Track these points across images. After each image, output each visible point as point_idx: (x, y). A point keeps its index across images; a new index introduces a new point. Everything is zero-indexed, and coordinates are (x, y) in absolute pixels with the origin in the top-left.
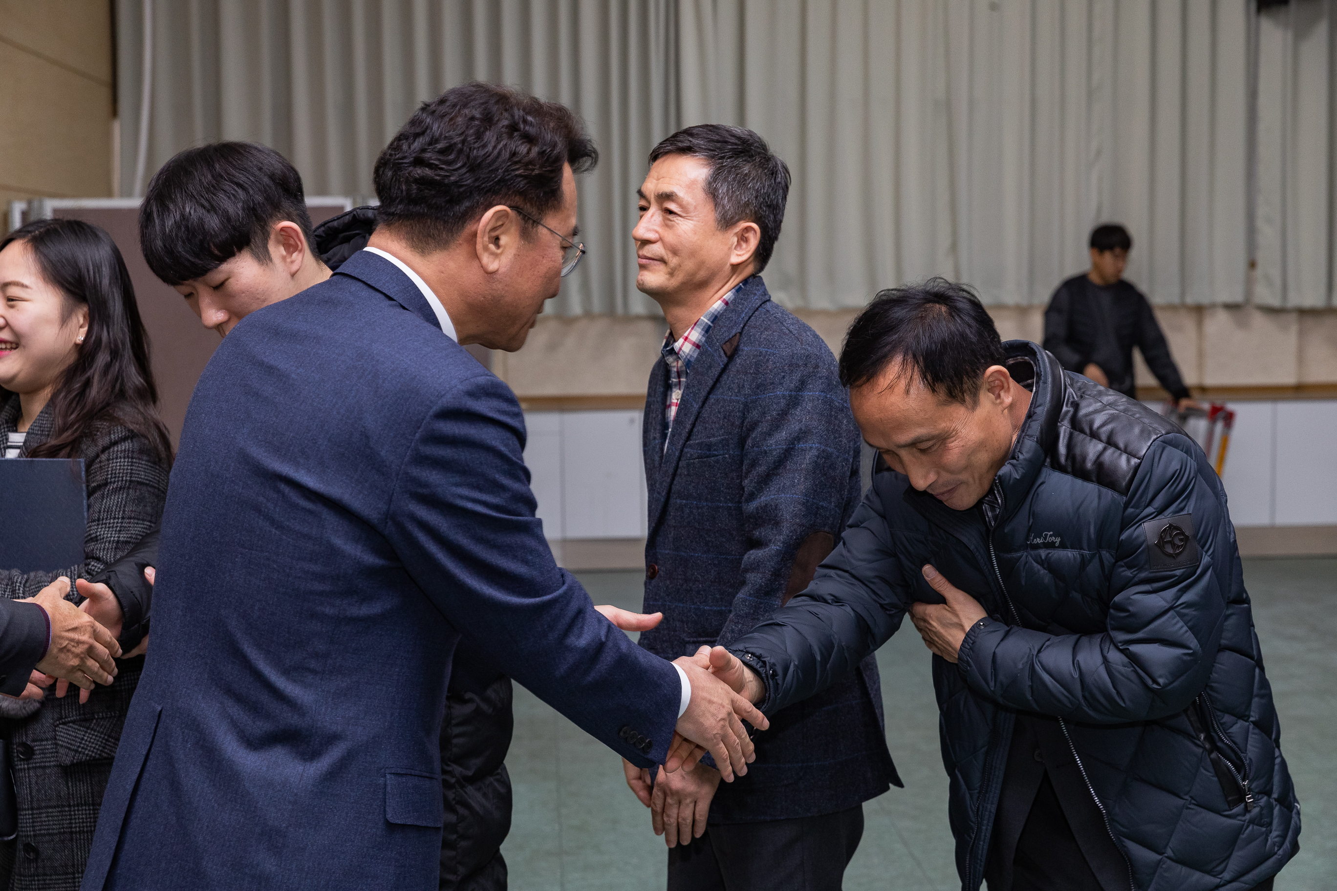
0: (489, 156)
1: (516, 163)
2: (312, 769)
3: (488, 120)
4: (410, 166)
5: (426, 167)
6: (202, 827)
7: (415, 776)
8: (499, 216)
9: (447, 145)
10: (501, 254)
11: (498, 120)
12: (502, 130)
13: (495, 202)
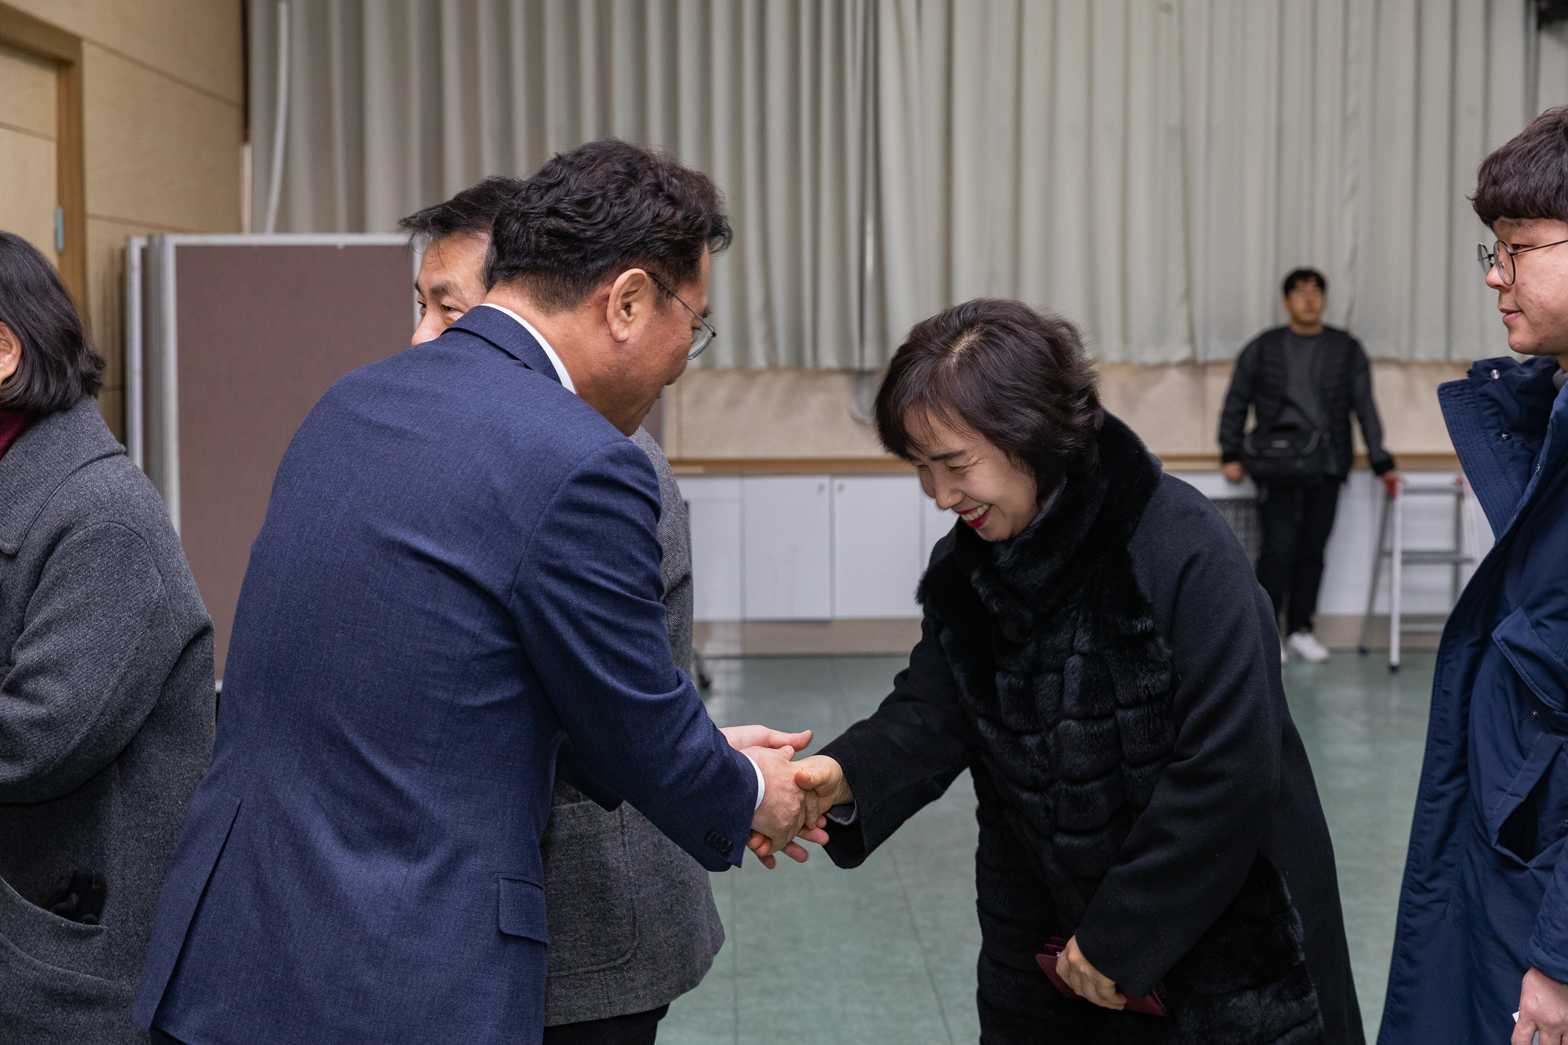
0: (631, 214)
1: (659, 225)
2: (418, 871)
3: (632, 176)
4: (542, 217)
5: (561, 218)
6: (293, 934)
7: (528, 883)
8: (635, 280)
9: (587, 197)
10: (632, 322)
11: (643, 177)
12: (648, 187)
13: (632, 265)
